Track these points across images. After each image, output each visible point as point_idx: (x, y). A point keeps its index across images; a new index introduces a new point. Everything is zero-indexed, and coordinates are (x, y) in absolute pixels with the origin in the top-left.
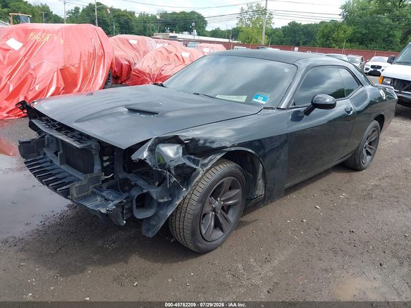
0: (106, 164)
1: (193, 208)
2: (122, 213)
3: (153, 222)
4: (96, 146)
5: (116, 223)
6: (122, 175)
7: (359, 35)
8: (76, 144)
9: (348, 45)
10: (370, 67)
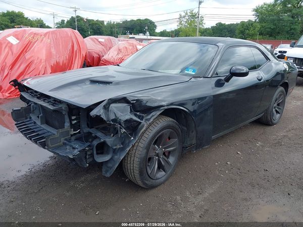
0: (74, 122)
1: (140, 153)
2: (86, 157)
3: (110, 165)
4: (65, 108)
5: (80, 165)
6: (86, 130)
7: (269, 30)
8: (51, 107)
9: (261, 37)
10: (278, 52)
